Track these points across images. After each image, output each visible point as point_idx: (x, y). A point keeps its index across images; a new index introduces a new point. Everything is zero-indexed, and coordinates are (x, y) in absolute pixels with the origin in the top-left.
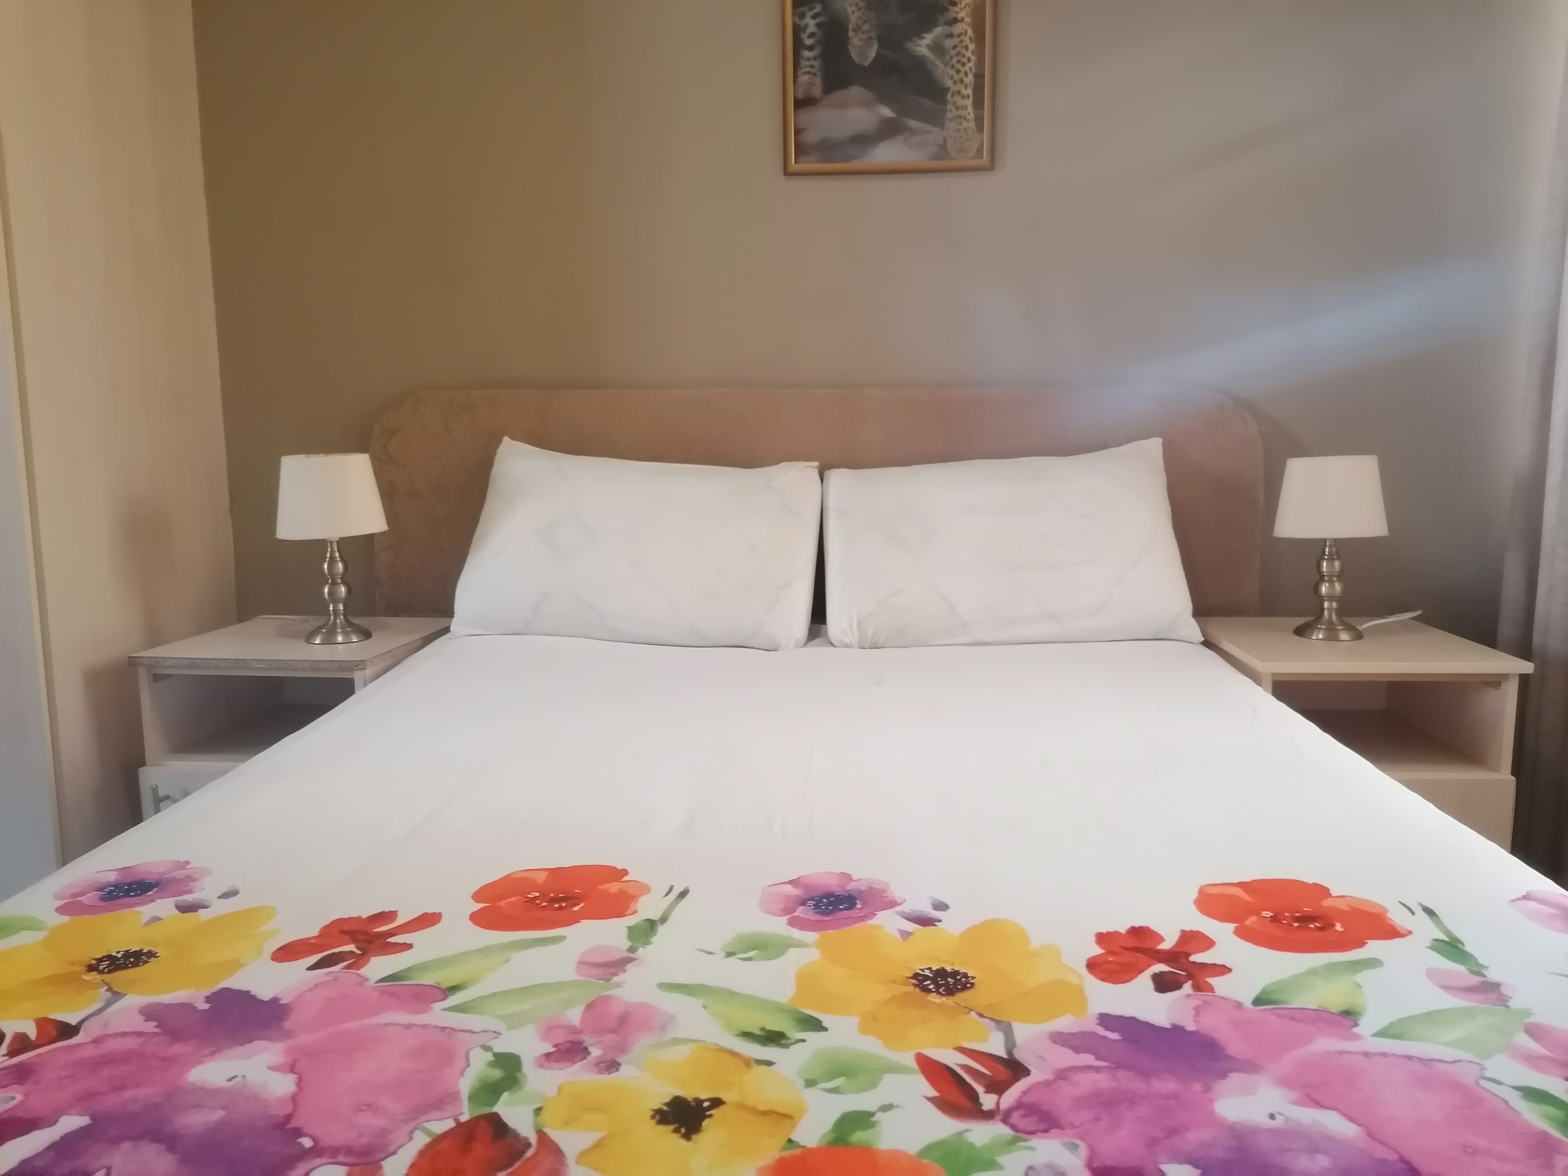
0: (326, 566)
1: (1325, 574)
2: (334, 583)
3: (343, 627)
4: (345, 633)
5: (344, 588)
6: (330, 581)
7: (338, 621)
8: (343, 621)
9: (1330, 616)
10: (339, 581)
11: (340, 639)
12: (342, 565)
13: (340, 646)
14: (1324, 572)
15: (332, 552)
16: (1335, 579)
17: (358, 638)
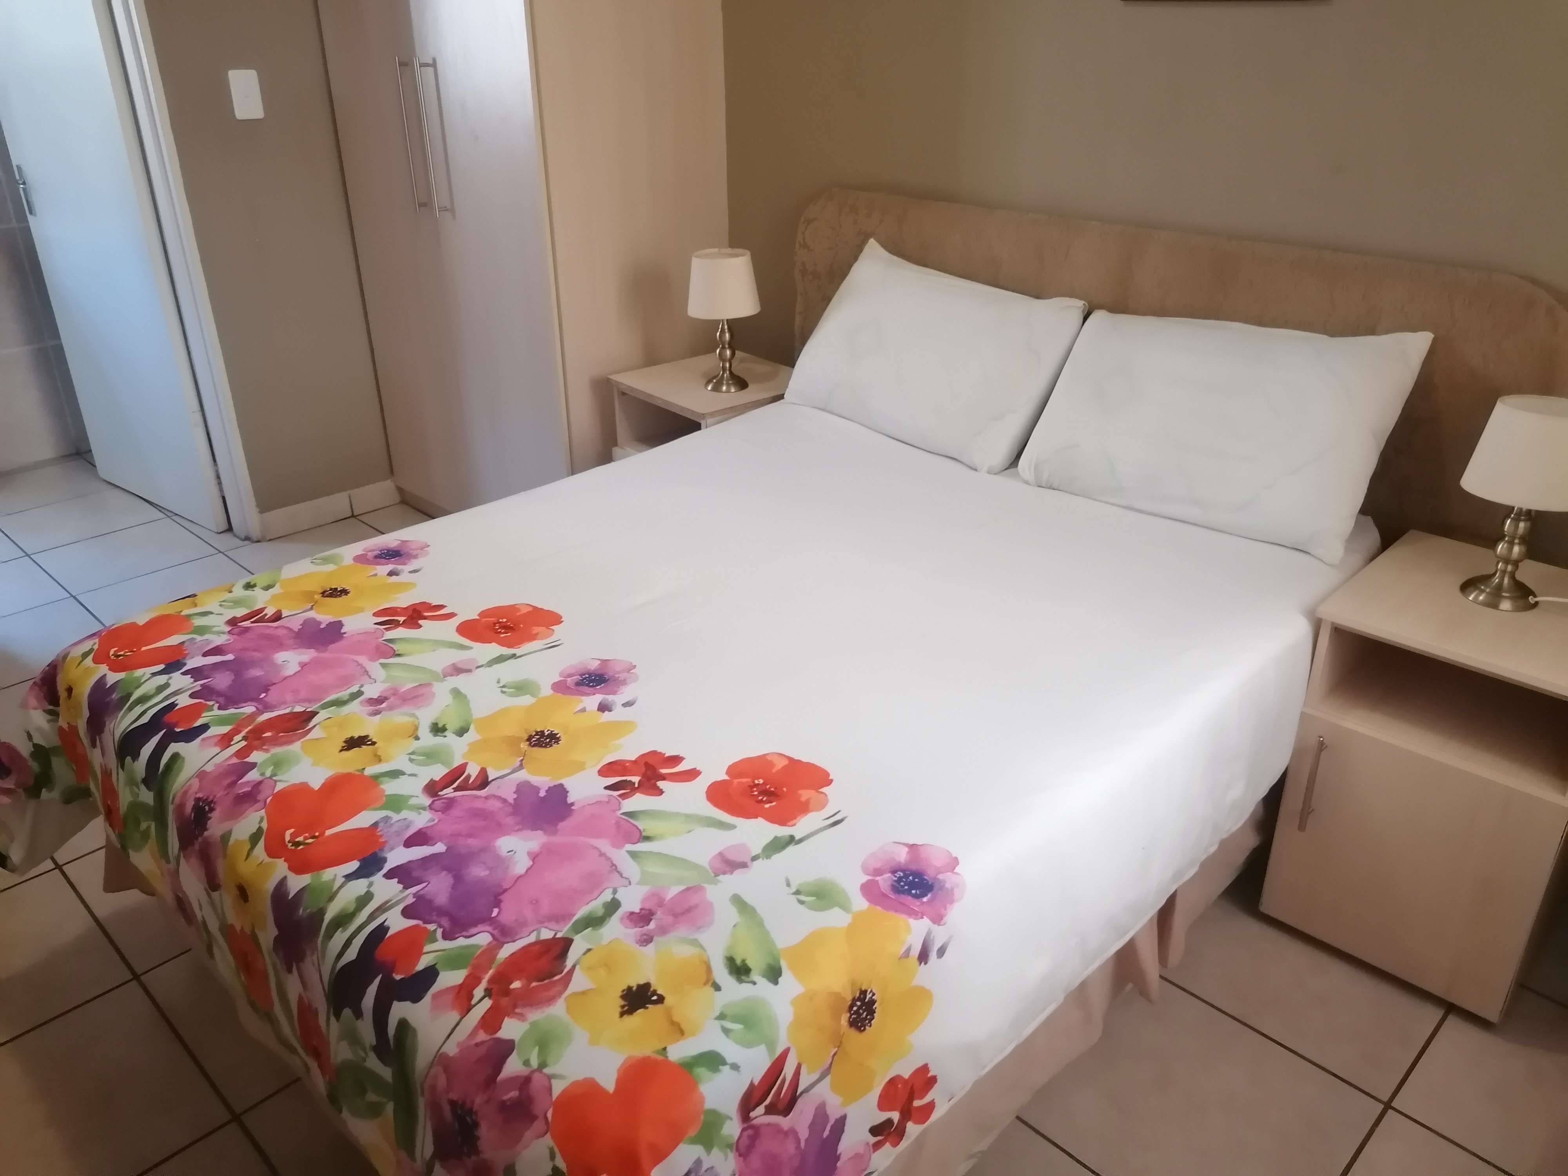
0: (718, 334)
1: (1506, 533)
2: (723, 348)
3: (728, 380)
4: (728, 385)
5: (729, 351)
6: (721, 346)
7: (725, 375)
8: (728, 375)
9: (1502, 579)
10: (727, 346)
11: (724, 388)
12: (729, 334)
13: (725, 394)
14: (1505, 532)
15: (723, 325)
16: (1517, 541)
17: (735, 389)
